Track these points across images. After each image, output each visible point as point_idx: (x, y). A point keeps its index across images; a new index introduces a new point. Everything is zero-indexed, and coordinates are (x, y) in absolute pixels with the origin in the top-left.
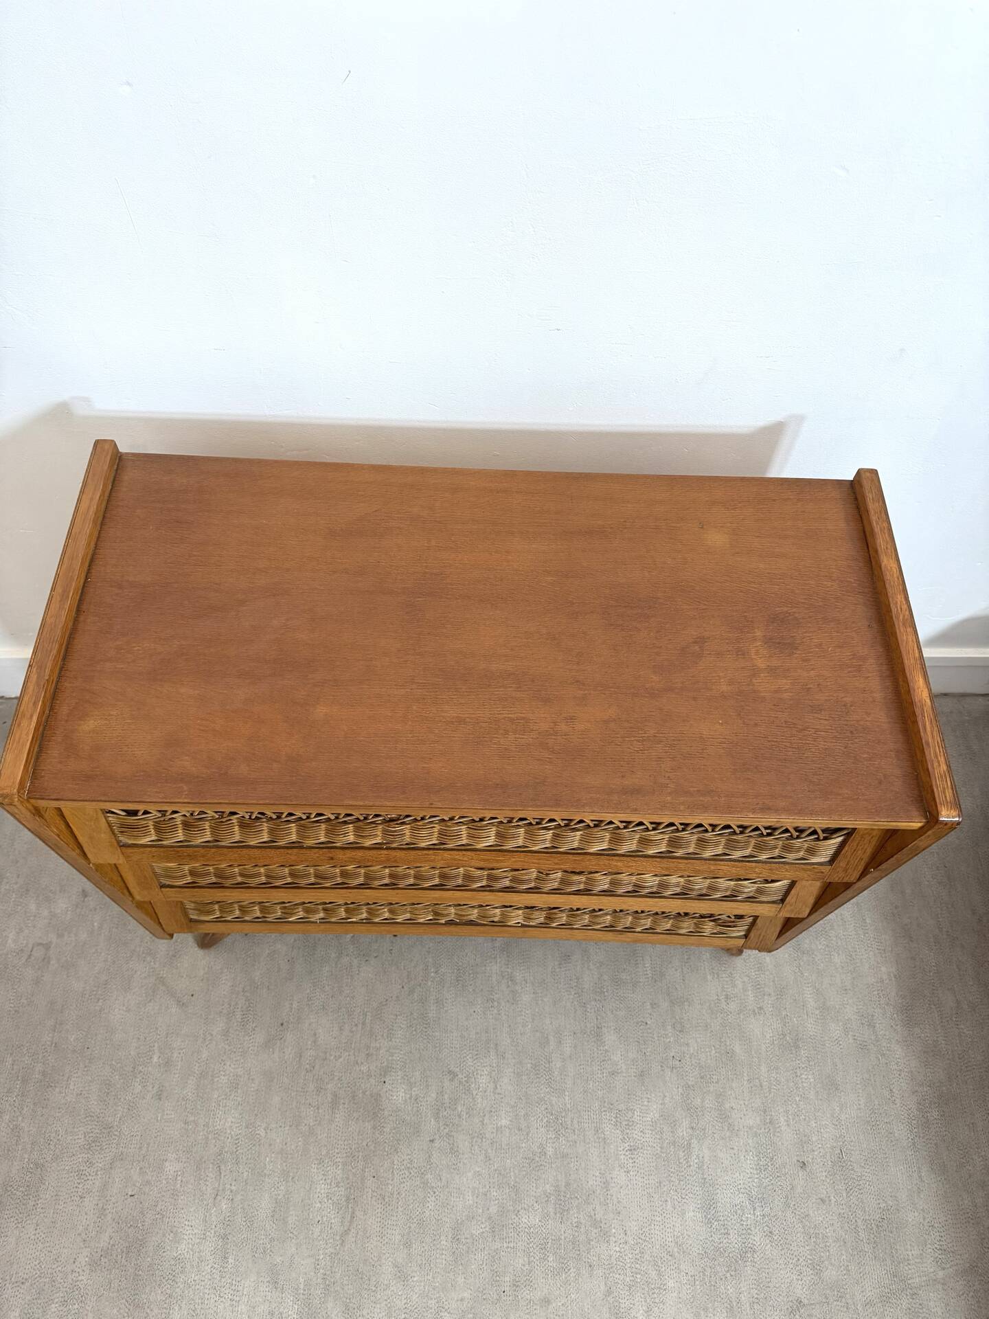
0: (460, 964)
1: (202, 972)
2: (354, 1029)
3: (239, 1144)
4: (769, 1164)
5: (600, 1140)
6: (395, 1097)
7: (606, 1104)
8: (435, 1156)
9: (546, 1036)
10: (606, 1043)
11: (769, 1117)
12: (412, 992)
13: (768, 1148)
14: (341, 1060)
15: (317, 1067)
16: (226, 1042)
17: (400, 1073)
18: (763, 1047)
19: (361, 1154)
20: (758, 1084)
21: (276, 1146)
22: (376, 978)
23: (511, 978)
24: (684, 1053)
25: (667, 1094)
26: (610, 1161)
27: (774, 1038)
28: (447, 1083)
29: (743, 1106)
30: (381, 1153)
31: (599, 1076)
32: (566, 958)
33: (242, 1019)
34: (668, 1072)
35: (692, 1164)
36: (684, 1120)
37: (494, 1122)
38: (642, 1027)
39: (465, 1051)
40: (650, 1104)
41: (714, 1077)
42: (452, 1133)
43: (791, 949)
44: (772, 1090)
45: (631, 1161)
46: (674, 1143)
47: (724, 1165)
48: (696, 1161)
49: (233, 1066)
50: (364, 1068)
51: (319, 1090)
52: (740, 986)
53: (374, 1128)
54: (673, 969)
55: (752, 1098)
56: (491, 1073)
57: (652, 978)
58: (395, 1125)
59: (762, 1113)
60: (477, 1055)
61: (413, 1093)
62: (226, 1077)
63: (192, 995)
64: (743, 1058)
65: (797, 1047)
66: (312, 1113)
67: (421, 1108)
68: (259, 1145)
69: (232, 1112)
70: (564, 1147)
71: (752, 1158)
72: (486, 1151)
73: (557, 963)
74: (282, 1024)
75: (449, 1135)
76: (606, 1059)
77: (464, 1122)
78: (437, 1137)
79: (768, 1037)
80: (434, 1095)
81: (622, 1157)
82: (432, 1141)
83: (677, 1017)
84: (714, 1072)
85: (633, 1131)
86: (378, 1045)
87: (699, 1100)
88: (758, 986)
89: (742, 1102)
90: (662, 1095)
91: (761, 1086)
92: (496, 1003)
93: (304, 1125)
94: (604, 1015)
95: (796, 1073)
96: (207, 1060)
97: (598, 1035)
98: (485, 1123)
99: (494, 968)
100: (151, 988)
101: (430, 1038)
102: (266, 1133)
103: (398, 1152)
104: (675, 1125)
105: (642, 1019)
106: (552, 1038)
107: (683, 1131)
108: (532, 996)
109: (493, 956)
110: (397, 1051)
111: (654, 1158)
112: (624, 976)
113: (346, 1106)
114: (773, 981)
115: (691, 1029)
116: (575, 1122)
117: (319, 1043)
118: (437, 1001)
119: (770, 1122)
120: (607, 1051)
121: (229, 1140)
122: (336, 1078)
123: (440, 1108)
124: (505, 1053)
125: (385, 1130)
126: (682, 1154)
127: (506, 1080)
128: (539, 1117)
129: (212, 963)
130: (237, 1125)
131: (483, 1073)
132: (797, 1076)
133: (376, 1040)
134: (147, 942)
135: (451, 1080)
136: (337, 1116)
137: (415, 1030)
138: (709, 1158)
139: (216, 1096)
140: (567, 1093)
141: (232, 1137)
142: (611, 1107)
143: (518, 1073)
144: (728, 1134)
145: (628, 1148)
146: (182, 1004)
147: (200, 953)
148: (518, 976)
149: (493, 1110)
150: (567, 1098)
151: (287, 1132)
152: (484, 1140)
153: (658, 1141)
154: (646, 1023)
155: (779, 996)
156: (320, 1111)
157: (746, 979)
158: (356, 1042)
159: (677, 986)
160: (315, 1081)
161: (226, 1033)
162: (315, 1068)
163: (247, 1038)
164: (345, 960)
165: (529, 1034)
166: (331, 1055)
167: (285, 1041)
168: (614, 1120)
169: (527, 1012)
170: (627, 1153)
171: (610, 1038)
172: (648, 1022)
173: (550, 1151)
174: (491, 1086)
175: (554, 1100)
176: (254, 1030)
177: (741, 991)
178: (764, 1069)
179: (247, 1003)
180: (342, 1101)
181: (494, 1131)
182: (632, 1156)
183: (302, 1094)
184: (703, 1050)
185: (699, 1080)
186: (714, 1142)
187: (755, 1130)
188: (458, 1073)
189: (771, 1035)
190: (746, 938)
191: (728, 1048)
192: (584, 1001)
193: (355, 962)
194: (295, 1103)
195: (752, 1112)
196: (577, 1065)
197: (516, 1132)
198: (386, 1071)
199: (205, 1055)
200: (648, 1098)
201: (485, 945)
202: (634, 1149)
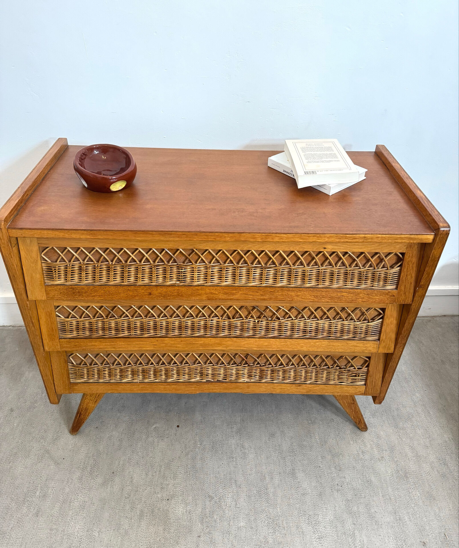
0: (214, 440)
1: (70, 447)
2: (154, 474)
3: (82, 542)
4: (404, 544)
5: (300, 533)
6: (177, 512)
7: (301, 512)
8: (201, 545)
9: (263, 475)
10: (298, 478)
11: (398, 517)
12: (187, 454)
13: (401, 534)
14: (146, 491)
15: (132, 495)
16: (80, 483)
17: (180, 498)
18: (388, 478)
19: (156, 545)
20: (388, 498)
21: (105, 542)
22: (167, 448)
23: (243, 446)
24: (343, 482)
25: (336, 505)
26: (307, 545)
27: (393, 473)
28: (208, 503)
29: (382, 510)
30: (168, 544)
31: (296, 496)
32: (273, 435)
33: (90, 470)
34: (336, 493)
35: (357, 545)
36: (349, 520)
37: (236, 524)
38: (317, 469)
39: (218, 484)
40: (327, 511)
41: (362, 495)
42: (211, 532)
43: (393, 427)
44: (397, 501)
45: (320, 545)
46: (345, 533)
47: (376, 545)
48: (359, 544)
49: (83, 496)
50: (159, 496)
51: (132, 508)
52: (369, 446)
53: (164, 530)
54: (331, 439)
55: (386, 506)
56: (233, 496)
57: (320, 444)
58: (177, 528)
59: (394, 515)
60: (225, 486)
61: (188, 509)
62: (78, 503)
63: (64, 459)
64: (377, 484)
65: (407, 477)
66: (127, 522)
67: (193, 517)
68: (94, 542)
69: (80, 522)
70: (278, 538)
71: (392, 540)
72: (232, 541)
73: (267, 438)
74: (113, 473)
75: (209, 533)
76: (299, 486)
77: (218, 525)
78: (202, 534)
79: (389, 472)
80: (200, 510)
81: (314, 543)
82: (199, 537)
83: (337, 463)
84: (362, 492)
85: (319, 527)
86: (168, 483)
87: (356, 508)
88: (379, 446)
89: (381, 508)
90: (334, 506)
91: (391, 499)
92: (234, 459)
93: (122, 529)
94: (296, 463)
95: (409, 491)
96: (68, 493)
97: (293, 473)
98: (230, 524)
99: (233, 442)
100: (41, 455)
101: (198, 478)
102: (99, 534)
103: (178, 544)
104: (343, 523)
105: (317, 465)
106: (267, 476)
107: (349, 525)
108: (255, 455)
109: (232, 436)
110: (178, 486)
111: (334, 543)
112: (305, 443)
113: (148, 517)
114: (387, 443)
115: (345, 469)
116: (284, 522)
117: (134, 482)
118: (201, 459)
119: (400, 519)
120: (299, 482)
121: (76, 539)
122: (143, 502)
123: (204, 517)
124: (241, 485)
125: (171, 531)
126: (350, 540)
127: (242, 500)
128: (263, 520)
129: (77, 442)
130: (81, 530)
131: (228, 496)
132: (410, 493)
133: (167, 480)
134: (42, 433)
135: (210, 501)
136: (142, 523)
137: (189, 474)
138: (366, 541)
139: (71, 514)
140: (278, 506)
141: (78, 538)
142: (305, 513)
143: (249, 496)
144: (376, 527)
145: (317, 537)
146: (57, 464)
147: (70, 437)
148: (246, 445)
149: (235, 517)
150: (278, 509)
151: (111, 533)
152: (230, 535)
153: (335, 532)
154: (320, 467)
155: (392, 451)
156: (132, 521)
157: (372, 443)
158: (155, 481)
159: (335, 447)
160: (130, 503)
161: (80, 479)
162: (131, 497)
163: (92, 481)
164: (150, 439)
165: (254, 475)
166: (140, 489)
167: (114, 482)
168: (307, 521)
169: (252, 463)
170: (317, 540)
171: (300, 475)
172: (321, 466)
173: (271, 541)
174: (234, 503)
175: (271, 510)
176: (97, 476)
177: (370, 448)
178: (390, 489)
179: (94, 462)
180: (146, 515)
181: (237, 529)
182: (321, 542)
183: (122, 511)
184: (354, 480)
185: (354, 496)
186: (368, 532)
187: (391, 524)
188: (214, 497)
189: (391, 471)
190: (366, 385)
191: (368, 479)
192: (284, 457)
193: (156, 440)
194: (117, 516)
195: (387, 514)
196: (283, 490)
197: (250, 529)
198: (173, 496)
199: (67, 490)
200: (326, 508)
201: (228, 430)
202: (321, 538)
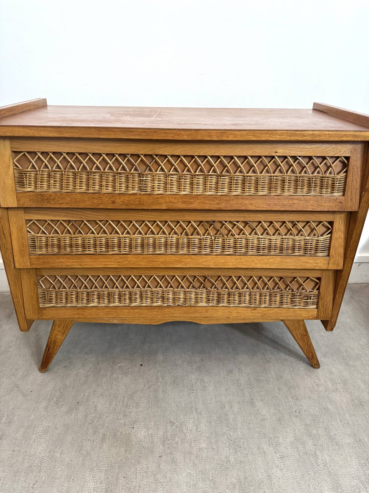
0: (175, 376)
1: (39, 382)
2: (118, 404)
3: (43, 462)
4: (367, 462)
5: (262, 453)
6: (139, 435)
7: (262, 435)
8: (162, 465)
9: (223, 404)
10: (257, 406)
11: (358, 438)
12: (149, 387)
13: (363, 454)
14: (109, 418)
15: (95, 422)
16: (45, 412)
17: (142, 423)
18: (344, 406)
19: (117, 465)
20: (346, 422)
21: (66, 462)
22: (131, 382)
23: (202, 381)
24: (301, 409)
25: (296, 429)
26: (270, 464)
27: (348, 402)
28: (169, 427)
29: (341, 433)
30: (130, 464)
31: (256, 421)
32: (231, 372)
33: (56, 401)
34: (294, 419)
35: (320, 464)
36: (309, 441)
37: (197, 446)
38: (275, 398)
39: (179, 412)
40: (287, 434)
41: (321, 420)
42: (173, 452)
43: (344, 365)
44: (356, 425)
45: (282, 464)
46: (306, 453)
47: (339, 464)
48: (322, 462)
49: (47, 422)
50: (122, 421)
51: (95, 433)
52: (323, 380)
53: (126, 451)
54: (286, 375)
55: (345, 429)
56: (194, 422)
57: (276, 378)
58: (138, 449)
59: (354, 437)
60: (185, 414)
61: (150, 433)
62: (42, 428)
63: (32, 392)
64: (334, 411)
65: (362, 405)
66: (90, 444)
67: (154, 440)
68: (55, 462)
69: (43, 444)
70: (240, 457)
71: (355, 460)
72: (194, 461)
73: (225, 374)
74: (78, 403)
75: (171, 453)
76: (258, 413)
77: (180, 446)
78: (164, 454)
79: (344, 401)
80: (162, 433)
81: (277, 462)
82: (161, 457)
83: (293, 394)
84: (320, 418)
85: (280, 448)
86: (131, 411)
87: (315, 431)
88: (332, 380)
89: (340, 431)
90: (294, 430)
91: (349, 424)
92: (195, 391)
93: (84, 450)
94: (254, 394)
95: (366, 417)
96: (33, 420)
97: (252, 403)
98: (192, 446)
99: (193, 377)
100: (10, 389)
101: (160, 407)
102: (61, 455)
103: (139, 463)
104: (304, 444)
105: (274, 395)
106: (227, 405)
107: (310, 445)
108: (214, 387)
109: (192, 372)
110: (141, 413)
111: (296, 462)
112: (261, 378)
113: (110, 440)
114: (339, 378)
115: (302, 399)
116: (245, 444)
117: (97, 410)
118: (163, 391)
119: (360, 441)
120: (258, 410)
121: (37, 459)
122: (105, 427)
123: (165, 440)
124: (201, 412)
125: (132, 452)
126: (312, 459)
127: (203, 425)
128: (224, 442)
129: (45, 378)
130: (43, 451)
131: (189, 422)
132: (367, 418)
133: (129, 409)
134: (13, 371)
135: (172, 426)
136: (104, 445)
137: (151, 404)
138: (329, 460)
139: (34, 437)
140: (238, 430)
141: (39, 458)
142: (265, 436)
143: (209, 421)
144: (337, 448)
145: (279, 457)
146: (24, 395)
147: (40, 374)
148: (206, 379)
149: (197, 440)
150: (239, 432)
151: (73, 454)
152: (192, 455)
153: (297, 452)
154: (277, 397)
155: (345, 384)
156: (95, 443)
157: (325, 377)
158: (118, 410)
159: (290, 381)
160: (93, 428)
161: (46, 408)
162: (94, 422)
163: (57, 409)
164: (115, 376)
165: (214, 404)
166: (104, 416)
167: (78, 410)
168: (268, 442)
169: (212, 394)
170: (279, 460)
171: (259, 404)
172: (278, 396)
173: (232, 460)
174: (195, 428)
175: (232, 434)
176: (62, 406)
177: (324, 382)
178: (347, 416)
179: (61, 394)
180: (108, 438)
181: (198, 450)
182: (283, 461)
183: (85, 435)
184: (311, 408)
185: (312, 421)
186: (330, 452)
187: (352, 445)
188: (176, 422)
189: (346, 400)
190: (317, 309)
191: (325, 406)
192: (242, 389)
193: (120, 376)
194: (80, 439)
195: (347, 436)
196: (243, 416)
197: (211, 450)
198: (135, 422)
199: (33, 417)
200: (286, 431)
201: (188, 368)
202: (283, 457)
